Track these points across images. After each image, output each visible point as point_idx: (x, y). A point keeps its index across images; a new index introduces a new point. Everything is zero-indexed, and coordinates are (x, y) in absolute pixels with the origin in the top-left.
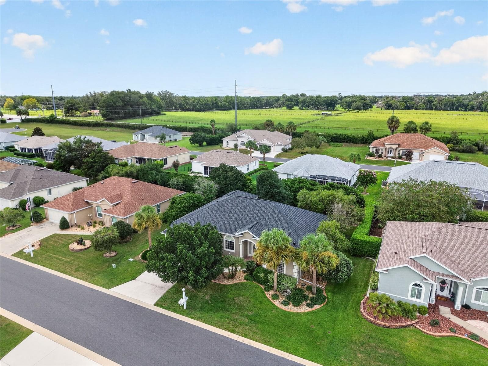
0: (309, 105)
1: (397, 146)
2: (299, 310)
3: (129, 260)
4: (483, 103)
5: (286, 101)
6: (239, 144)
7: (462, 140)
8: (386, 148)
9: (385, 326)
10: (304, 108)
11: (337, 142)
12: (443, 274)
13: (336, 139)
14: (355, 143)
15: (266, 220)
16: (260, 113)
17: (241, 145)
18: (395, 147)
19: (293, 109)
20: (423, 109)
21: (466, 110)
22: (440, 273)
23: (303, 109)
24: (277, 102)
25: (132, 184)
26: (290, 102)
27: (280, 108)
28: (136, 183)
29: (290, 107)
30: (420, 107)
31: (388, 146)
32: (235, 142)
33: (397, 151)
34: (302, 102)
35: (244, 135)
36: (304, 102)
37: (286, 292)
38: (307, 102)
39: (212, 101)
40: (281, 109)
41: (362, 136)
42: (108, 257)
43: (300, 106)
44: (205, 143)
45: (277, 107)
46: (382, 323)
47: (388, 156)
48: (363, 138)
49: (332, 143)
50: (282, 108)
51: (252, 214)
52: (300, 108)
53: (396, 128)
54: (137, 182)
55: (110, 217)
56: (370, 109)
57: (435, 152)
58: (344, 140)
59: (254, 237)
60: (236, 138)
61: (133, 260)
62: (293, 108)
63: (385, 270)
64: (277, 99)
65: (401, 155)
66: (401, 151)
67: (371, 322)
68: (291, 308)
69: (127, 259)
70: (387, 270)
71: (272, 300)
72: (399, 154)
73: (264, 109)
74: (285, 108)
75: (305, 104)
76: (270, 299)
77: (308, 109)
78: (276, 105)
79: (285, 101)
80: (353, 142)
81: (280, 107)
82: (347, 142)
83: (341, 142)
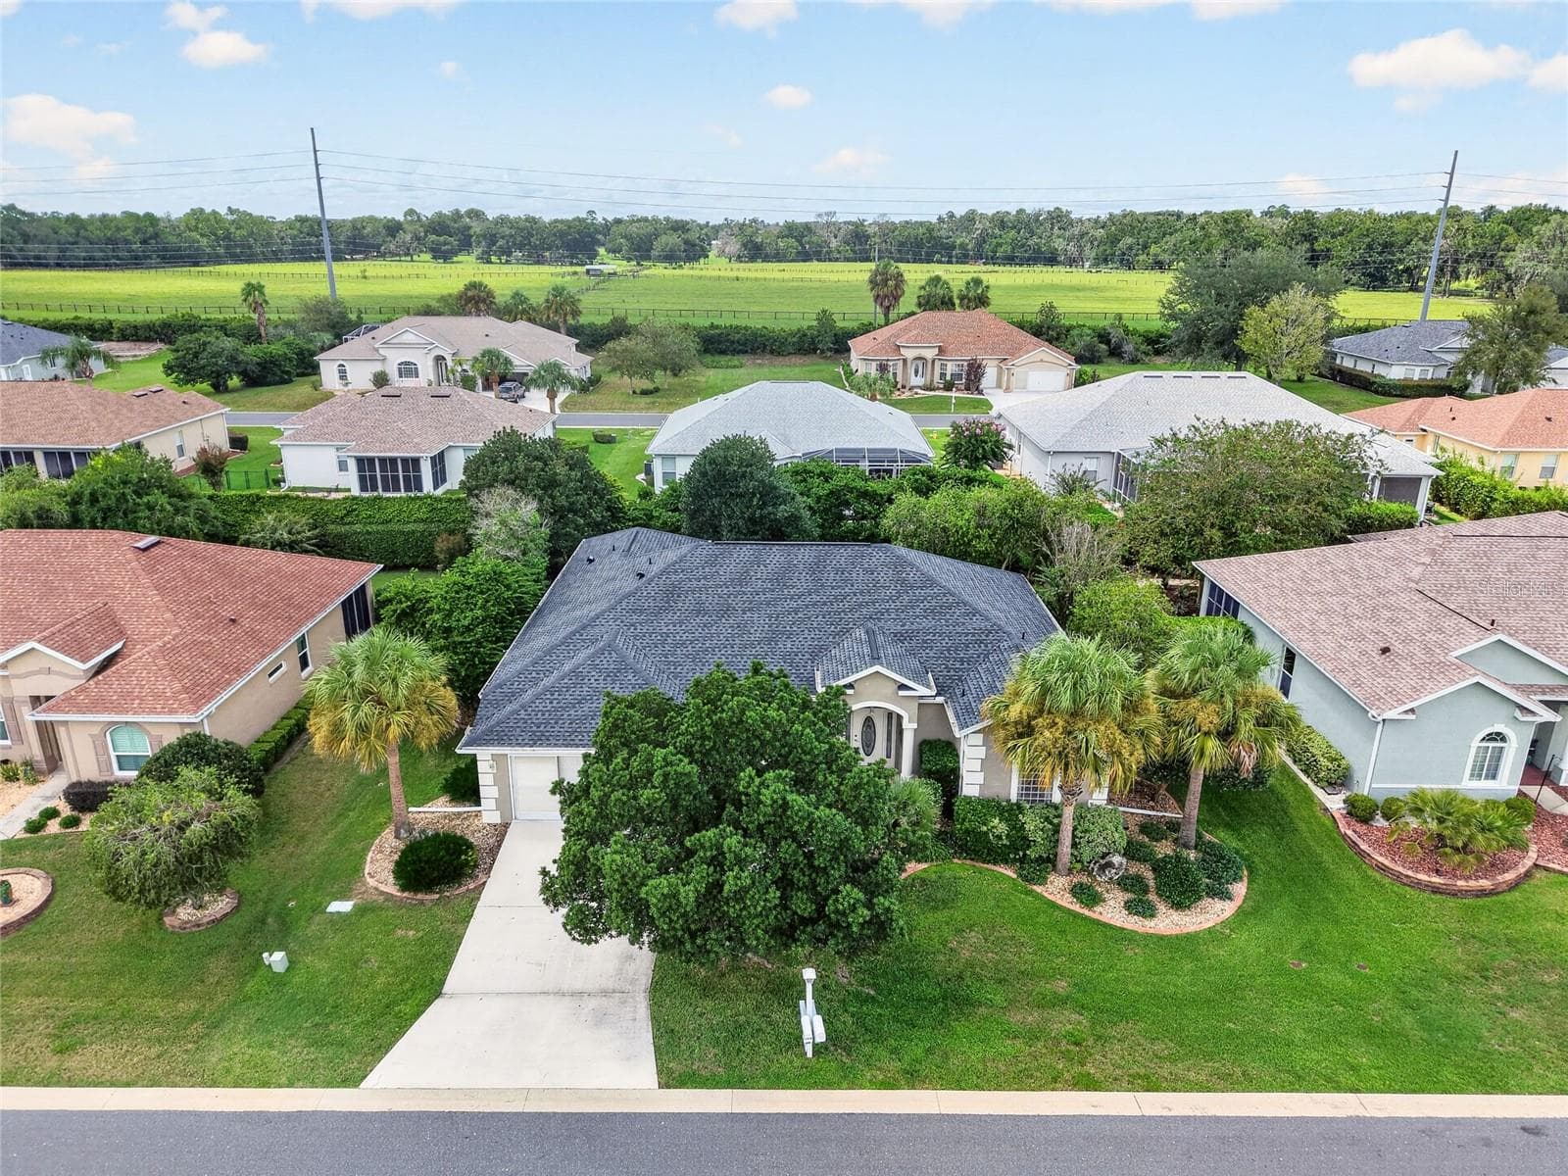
0: (509, 248)
1: (936, 351)
2: (1201, 918)
3: (329, 910)
4: (985, 242)
5: (426, 232)
6: (392, 372)
7: (1069, 329)
8: (905, 361)
9: (1482, 893)
10: (494, 259)
11: (723, 352)
12: (1540, 687)
13: (720, 342)
14: (779, 354)
15: (893, 616)
16: (365, 271)
17: (401, 376)
18: (930, 354)
19: (458, 262)
20: (847, 260)
21: (949, 262)
22: (1532, 686)
23: (491, 263)
24: (394, 237)
25: (143, 557)
26: (442, 239)
27: (409, 258)
28: (155, 551)
29: (442, 255)
30: (839, 252)
31: (909, 354)
32: (377, 367)
33: (937, 364)
34: (484, 236)
35: (409, 338)
36: (491, 238)
37: (1110, 865)
38: (503, 238)
39: (137, 231)
40: (412, 261)
41: (799, 330)
42: (199, 926)
43: (478, 251)
44: (235, 381)
45: (399, 255)
46: (1472, 883)
47: (912, 384)
48: (802, 335)
49: (708, 359)
50: (415, 257)
51: (825, 604)
52: (482, 258)
53: (897, 298)
54: (158, 543)
55: (96, 730)
56: (702, 260)
57: (1042, 361)
58: (745, 344)
59: (903, 687)
60: (377, 350)
61: (354, 905)
62: (455, 259)
63: (1406, 712)
64: (393, 228)
65: (948, 378)
66: (949, 364)
67: (1436, 890)
68: (1168, 922)
69: (319, 909)
70: (1412, 710)
71: (1086, 912)
72: (943, 375)
73: (346, 259)
74: (427, 257)
75: (494, 244)
76: (1076, 907)
77: (507, 262)
78: (392, 247)
79: (422, 234)
80: (772, 352)
81: (406, 255)
82: (753, 351)
83: (736, 352)
